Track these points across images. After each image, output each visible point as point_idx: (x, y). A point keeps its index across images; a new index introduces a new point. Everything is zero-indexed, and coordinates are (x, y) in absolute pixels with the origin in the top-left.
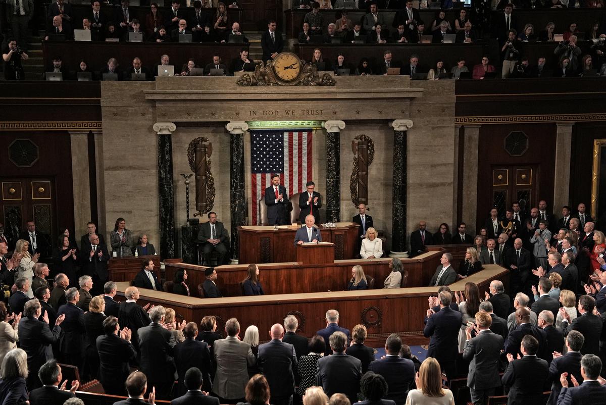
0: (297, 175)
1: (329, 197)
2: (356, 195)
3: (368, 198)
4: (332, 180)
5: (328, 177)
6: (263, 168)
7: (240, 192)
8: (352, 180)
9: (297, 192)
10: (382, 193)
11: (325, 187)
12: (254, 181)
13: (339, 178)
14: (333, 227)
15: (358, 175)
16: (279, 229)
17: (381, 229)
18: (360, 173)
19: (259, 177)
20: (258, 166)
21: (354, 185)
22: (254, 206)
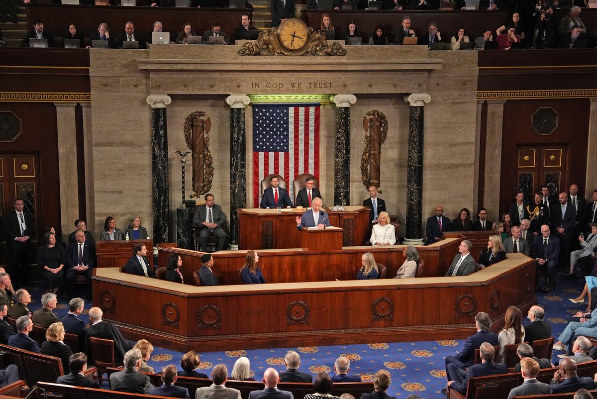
0: (303, 154)
1: (338, 179)
2: (367, 176)
3: (381, 179)
4: (341, 160)
5: (337, 156)
6: (266, 146)
7: (241, 171)
8: (363, 159)
10: (395, 174)
11: (333, 167)
12: (256, 159)
13: (349, 158)
14: (341, 211)
15: (370, 154)
16: (282, 212)
17: (394, 213)
18: (371, 152)
19: (261, 155)
20: (261, 143)
21: (365, 165)
22: (255, 188)
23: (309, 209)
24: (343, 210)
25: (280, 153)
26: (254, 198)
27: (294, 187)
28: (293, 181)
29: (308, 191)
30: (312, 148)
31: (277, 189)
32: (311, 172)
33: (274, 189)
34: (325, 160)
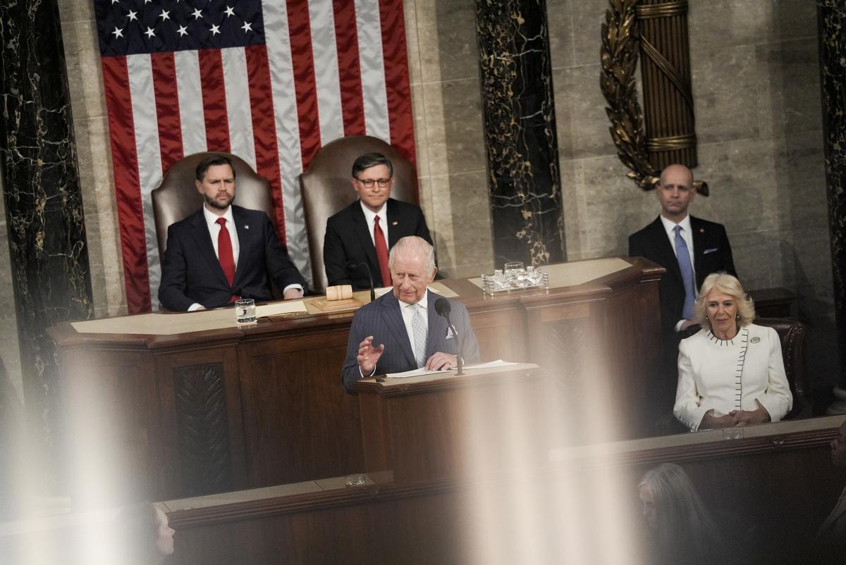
0: (333, 48)
1: (501, 146)
2: (635, 123)
3: (700, 130)
4: (506, 58)
5: (487, 43)
6: (157, 23)
7: (50, 153)
8: (607, 47)
9: (340, 133)
10: (764, 100)
11: (476, 96)
12: (119, 93)
13: (543, 44)
14: (530, 289)
15: (637, 20)
16: (263, 320)
17: (773, 281)
18: (645, 9)
19: (140, 68)
20: (132, 15)
21: (621, 72)
22: (128, 223)
23: (380, 292)
24: (535, 283)
25: (224, 52)
26: (127, 269)
27: (306, 205)
28: (301, 178)
29: (370, 216)
30: (369, 18)
31: (228, 215)
32: (378, 126)
33: (211, 217)
34: (435, 67)
